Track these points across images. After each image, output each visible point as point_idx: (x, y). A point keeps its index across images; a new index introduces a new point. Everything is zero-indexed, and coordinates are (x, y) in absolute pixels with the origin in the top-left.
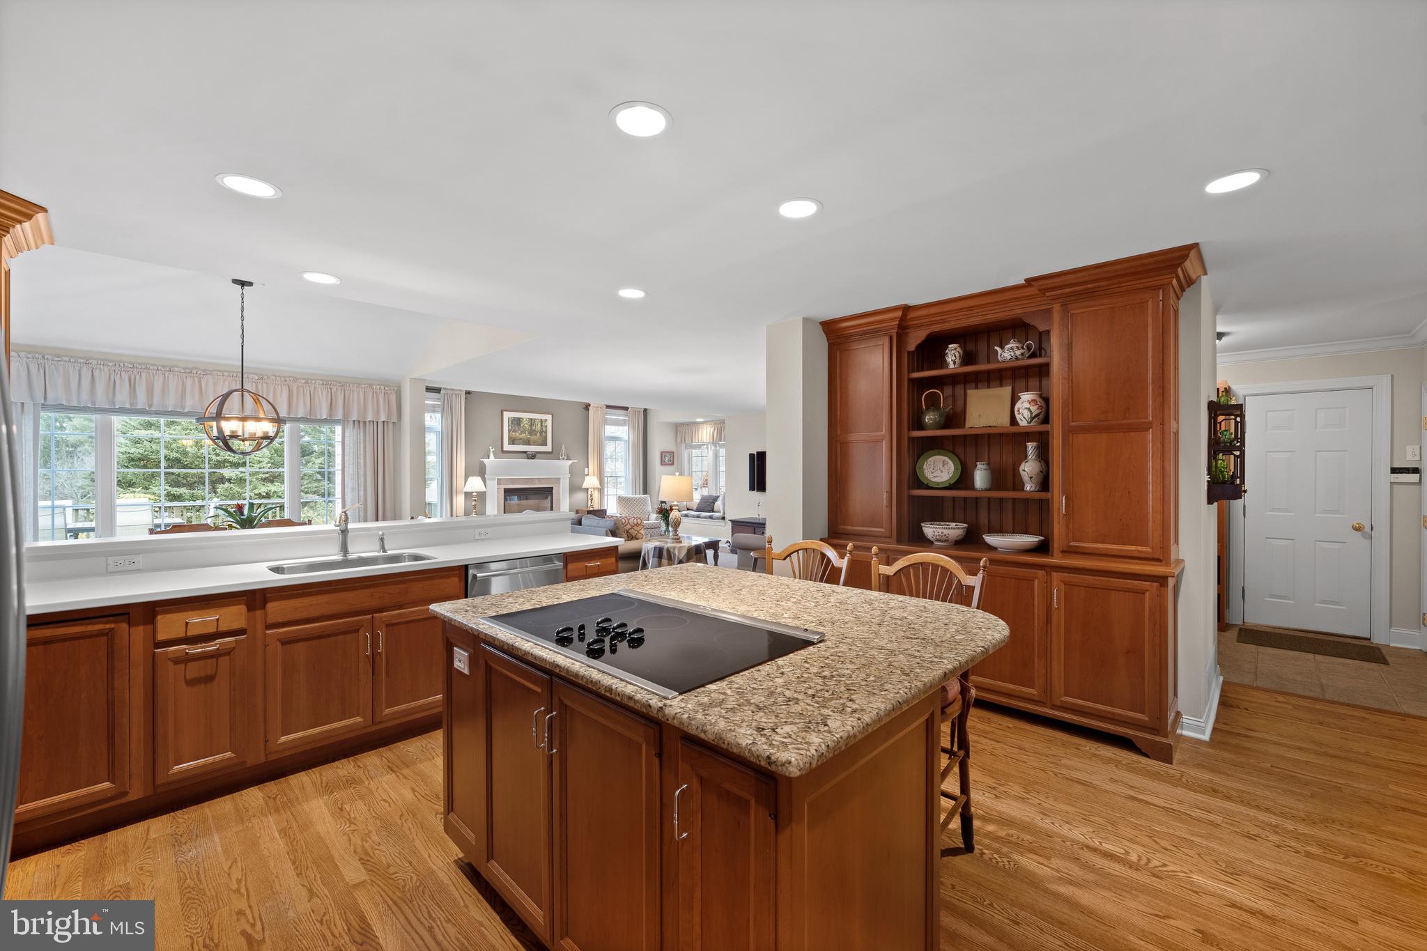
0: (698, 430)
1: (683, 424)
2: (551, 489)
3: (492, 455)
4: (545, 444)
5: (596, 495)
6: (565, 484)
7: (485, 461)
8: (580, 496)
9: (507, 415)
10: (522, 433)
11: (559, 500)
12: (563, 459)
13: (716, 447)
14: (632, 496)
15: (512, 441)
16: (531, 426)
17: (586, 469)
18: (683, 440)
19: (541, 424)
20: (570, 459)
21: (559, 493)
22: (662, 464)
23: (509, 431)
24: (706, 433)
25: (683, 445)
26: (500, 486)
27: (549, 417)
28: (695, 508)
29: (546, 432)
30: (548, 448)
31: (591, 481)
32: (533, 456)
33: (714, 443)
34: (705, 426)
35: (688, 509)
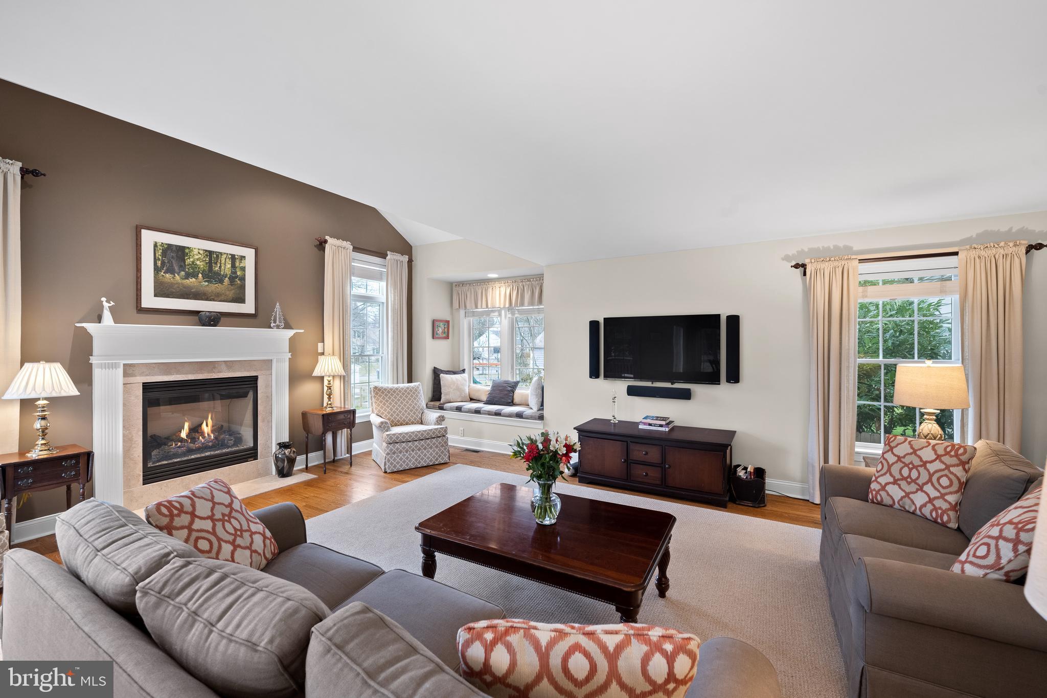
0: (486, 290)
1: (462, 284)
2: (255, 379)
3: (107, 316)
4: (241, 299)
5: (337, 385)
6: (281, 370)
7: (90, 327)
8: (308, 389)
9: (149, 238)
10: (188, 276)
11: (269, 398)
12: (278, 327)
13: (513, 314)
14: (396, 386)
15: (161, 291)
16: (210, 264)
17: (320, 345)
18: (462, 305)
19: (233, 266)
20: (290, 328)
21: (268, 386)
22: (433, 338)
23: (157, 270)
24: (499, 295)
25: (462, 312)
26: (131, 380)
27: (249, 253)
28: (484, 398)
29: (243, 279)
30: (249, 307)
31: (328, 365)
32: (213, 320)
33: (510, 308)
34: (497, 285)
35: (471, 399)
